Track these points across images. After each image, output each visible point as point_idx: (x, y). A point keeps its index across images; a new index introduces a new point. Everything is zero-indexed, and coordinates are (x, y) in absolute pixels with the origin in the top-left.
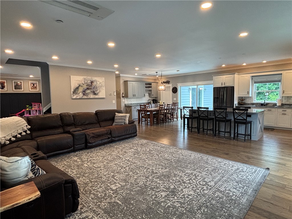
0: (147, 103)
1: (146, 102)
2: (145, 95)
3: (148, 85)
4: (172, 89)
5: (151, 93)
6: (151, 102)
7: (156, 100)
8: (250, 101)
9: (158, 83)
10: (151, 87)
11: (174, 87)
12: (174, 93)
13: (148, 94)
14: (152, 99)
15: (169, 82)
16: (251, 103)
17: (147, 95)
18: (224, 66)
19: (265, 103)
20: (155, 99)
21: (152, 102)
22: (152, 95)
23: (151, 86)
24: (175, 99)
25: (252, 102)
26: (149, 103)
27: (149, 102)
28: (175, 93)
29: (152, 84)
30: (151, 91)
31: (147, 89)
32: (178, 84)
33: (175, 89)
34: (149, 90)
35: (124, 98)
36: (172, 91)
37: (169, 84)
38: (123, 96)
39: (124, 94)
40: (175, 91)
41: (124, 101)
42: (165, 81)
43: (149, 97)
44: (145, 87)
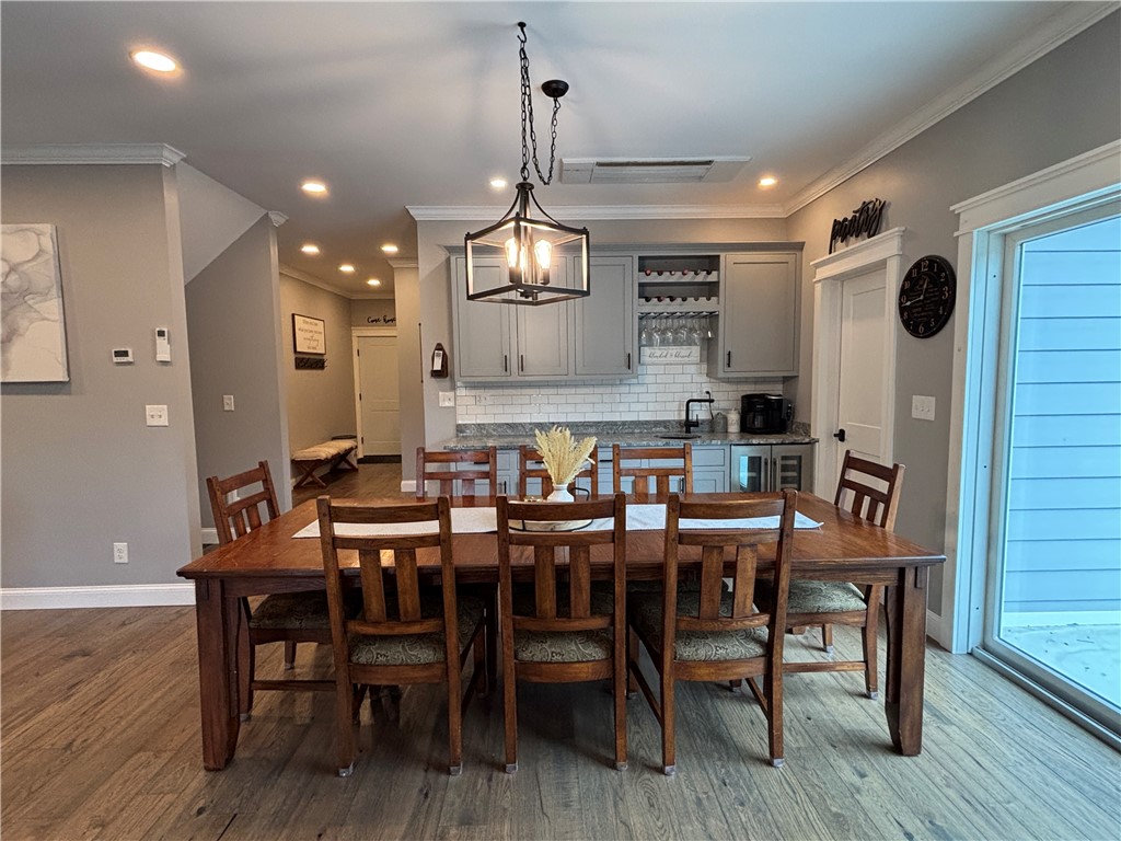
0: (679, 422)
4: (903, 292)
5: (712, 341)
6: (723, 416)
9: (800, 247)
10: (708, 291)
11: (918, 265)
15: (880, 208)
22: (721, 359)
23: (710, 277)
24: (924, 408)
26: (693, 424)
27: (694, 417)
28: (929, 332)
29: (723, 258)
31: (654, 307)
32: (959, 214)
33: (925, 286)
34: (698, 315)
35: (446, 382)
36: (902, 309)
37: (873, 235)
38: (438, 366)
39: (444, 354)
40: (923, 311)
41: (452, 404)
42: (845, 219)
43: (707, 379)
44: (636, 295)
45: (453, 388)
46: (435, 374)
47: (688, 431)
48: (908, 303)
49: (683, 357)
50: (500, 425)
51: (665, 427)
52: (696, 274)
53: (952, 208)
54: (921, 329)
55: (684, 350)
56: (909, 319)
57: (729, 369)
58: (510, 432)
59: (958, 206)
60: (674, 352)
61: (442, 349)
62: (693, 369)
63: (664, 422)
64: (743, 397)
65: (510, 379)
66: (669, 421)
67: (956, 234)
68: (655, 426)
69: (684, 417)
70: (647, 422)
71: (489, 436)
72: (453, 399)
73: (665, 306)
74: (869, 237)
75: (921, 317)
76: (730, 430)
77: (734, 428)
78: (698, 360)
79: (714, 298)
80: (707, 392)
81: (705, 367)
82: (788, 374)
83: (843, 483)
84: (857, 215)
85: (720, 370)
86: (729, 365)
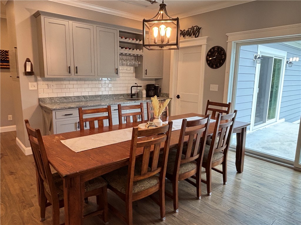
0: (128, 95)
1: (125, 92)
2: (120, 71)
3: (130, 41)
4: (208, 55)
5: (140, 66)
6: (141, 92)
7: (156, 88)
10: (141, 47)
11: (213, 48)
13: (132, 68)
14: (146, 83)
15: (199, 29)
20: (153, 82)
21: (144, 92)
22: (144, 72)
23: (141, 42)
24: (214, 88)
26: (134, 95)
27: (133, 92)
28: (217, 67)
30: (139, 58)
31: (124, 51)
32: (228, 36)
33: (216, 54)
34: (134, 55)
35: (32, 78)
36: (207, 60)
37: (197, 37)
38: (29, 69)
39: (31, 64)
40: (215, 61)
41: (36, 89)
42: (184, 30)
43: (135, 79)
44: (119, 46)
45: (36, 80)
46: (27, 74)
47: (132, 97)
48: (210, 59)
49: (128, 70)
50: (61, 98)
51: (123, 96)
52: (133, 40)
53: (226, 34)
54: (214, 66)
55: (129, 68)
56: (210, 63)
57: (146, 76)
58: (65, 101)
59: (229, 34)
60: (126, 68)
61: (29, 61)
62: (131, 75)
63: (123, 94)
64: (147, 85)
65: (71, 77)
66: (125, 94)
67: (227, 41)
68: (120, 96)
69: (130, 92)
70: (118, 95)
71: (55, 103)
72: (36, 86)
73: (127, 51)
74: (195, 37)
75: (214, 63)
76: (143, 97)
77: (144, 96)
78: (133, 71)
79: (141, 50)
80: (136, 84)
81: (134, 74)
82: (160, 78)
83: (207, 109)
84: (190, 30)
85: (143, 76)
86: (146, 74)
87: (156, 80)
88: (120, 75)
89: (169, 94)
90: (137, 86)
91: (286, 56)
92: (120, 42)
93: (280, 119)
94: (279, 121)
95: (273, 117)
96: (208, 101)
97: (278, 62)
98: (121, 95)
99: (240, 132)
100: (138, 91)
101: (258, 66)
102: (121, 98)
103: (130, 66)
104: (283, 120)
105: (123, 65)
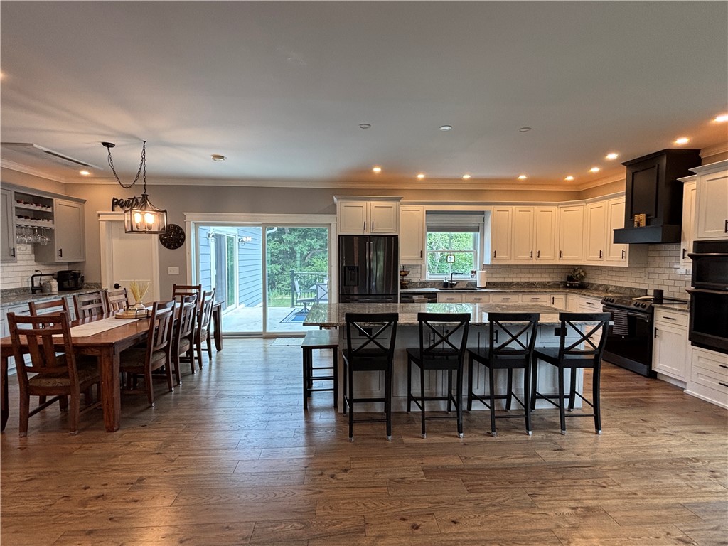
1: (25, 285)
2: (17, 252)
3: (33, 207)
4: (161, 234)
7: (76, 276)
8: (418, 275)
9: (84, 202)
10: (49, 216)
11: (168, 226)
12: (169, 247)
13: (29, 247)
14: (56, 269)
16: (421, 283)
17: (24, 251)
18: (377, 170)
19: (451, 281)
20: (66, 268)
21: (55, 283)
22: (57, 253)
23: (49, 210)
24: (174, 271)
25: (423, 280)
27: (36, 284)
28: (175, 248)
29: (56, 201)
30: (47, 232)
31: (24, 222)
32: (185, 215)
33: (173, 233)
36: (161, 239)
40: (172, 241)
43: (35, 263)
44: (14, 213)
47: (33, 293)
48: (165, 238)
49: (27, 251)
52: (37, 205)
53: (183, 213)
54: (171, 246)
56: (165, 243)
57: (61, 258)
60: (23, 248)
62: (30, 257)
64: (58, 272)
67: (185, 221)
69: (31, 285)
73: (28, 222)
75: (171, 243)
76: (54, 290)
78: (30, 252)
79: (51, 221)
80: (36, 271)
81: (33, 256)
82: (81, 261)
83: (174, 294)
84: (131, 201)
85: (56, 258)
86: (61, 256)
87: (69, 264)
88: (19, 257)
89: (101, 283)
90: (41, 275)
91: (237, 233)
92: (16, 208)
93: (240, 304)
94: (239, 307)
95: (233, 303)
96: (175, 285)
97: (230, 239)
98: (11, 290)
99: (216, 310)
100: (42, 282)
101: (213, 245)
102: (13, 296)
103: (28, 243)
104: (243, 305)
105: (21, 242)
